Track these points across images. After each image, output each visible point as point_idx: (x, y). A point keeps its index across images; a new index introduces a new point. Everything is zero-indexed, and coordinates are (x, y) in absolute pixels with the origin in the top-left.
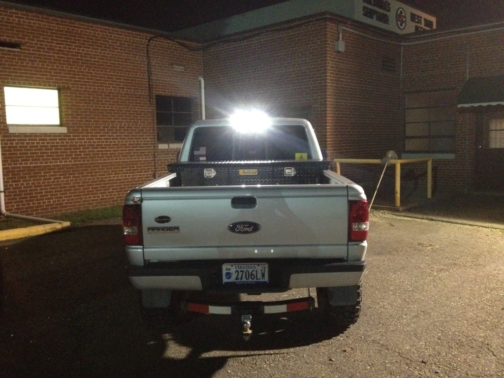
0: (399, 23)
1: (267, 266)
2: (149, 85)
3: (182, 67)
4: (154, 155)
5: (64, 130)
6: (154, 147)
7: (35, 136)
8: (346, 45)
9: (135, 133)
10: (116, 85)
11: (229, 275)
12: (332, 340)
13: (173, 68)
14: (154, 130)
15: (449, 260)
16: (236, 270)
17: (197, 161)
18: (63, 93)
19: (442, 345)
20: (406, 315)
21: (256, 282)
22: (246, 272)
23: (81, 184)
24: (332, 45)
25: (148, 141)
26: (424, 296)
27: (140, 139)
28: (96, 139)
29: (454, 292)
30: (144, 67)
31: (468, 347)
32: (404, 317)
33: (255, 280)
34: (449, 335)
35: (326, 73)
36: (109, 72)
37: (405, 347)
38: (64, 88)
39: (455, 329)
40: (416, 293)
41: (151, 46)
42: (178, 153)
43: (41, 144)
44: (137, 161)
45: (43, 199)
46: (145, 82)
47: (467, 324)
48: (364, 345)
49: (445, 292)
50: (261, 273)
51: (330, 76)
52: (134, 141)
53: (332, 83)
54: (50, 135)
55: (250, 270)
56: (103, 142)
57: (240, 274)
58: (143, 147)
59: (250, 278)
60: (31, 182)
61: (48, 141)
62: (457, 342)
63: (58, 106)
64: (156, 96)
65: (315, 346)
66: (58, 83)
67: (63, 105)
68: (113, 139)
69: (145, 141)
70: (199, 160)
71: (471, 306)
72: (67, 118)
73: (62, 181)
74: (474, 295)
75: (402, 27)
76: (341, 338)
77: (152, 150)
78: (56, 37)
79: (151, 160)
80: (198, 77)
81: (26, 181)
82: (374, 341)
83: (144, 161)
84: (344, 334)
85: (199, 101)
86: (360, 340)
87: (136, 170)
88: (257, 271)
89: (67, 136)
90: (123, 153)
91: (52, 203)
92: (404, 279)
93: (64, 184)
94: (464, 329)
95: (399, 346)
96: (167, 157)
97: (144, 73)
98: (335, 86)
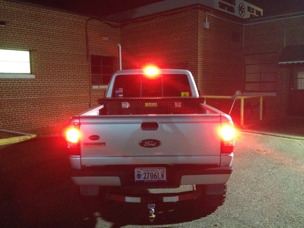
0: (241, 12)
1: (165, 170)
2: (87, 48)
3: (108, 38)
4: (90, 92)
5: (33, 76)
6: (90, 87)
7: (14, 81)
8: (210, 25)
9: (78, 79)
10: (66, 48)
11: (139, 176)
12: (207, 217)
13: (102, 38)
14: (89, 77)
15: (278, 161)
16: (144, 172)
17: (117, 97)
18: (33, 53)
19: (280, 221)
20: (254, 199)
21: (157, 180)
22: (151, 173)
23: (44, 110)
24: (202, 24)
25: (86, 84)
26: (265, 186)
27: (81, 82)
28: (53, 82)
29: (284, 183)
30: (84, 38)
31: (297, 223)
32: (253, 200)
33: (157, 179)
34: (284, 214)
35: (198, 42)
36: (62, 40)
37: (255, 222)
38: (33, 50)
39: (287, 209)
40: (259, 183)
41: (88, 24)
42: (105, 91)
43: (18, 85)
44: (79, 96)
45: (19, 120)
46: (85, 47)
47: (295, 206)
48: (228, 221)
49: (278, 183)
50: (161, 174)
51: (200, 44)
52: (77, 84)
53: (201, 48)
54: (24, 80)
55: (154, 173)
56: (58, 84)
57: (147, 175)
58: (83, 87)
59: (154, 178)
60: (12, 109)
61: (23, 83)
62: (290, 219)
63: (29, 61)
64: (91, 56)
65: (196, 221)
66: (30, 47)
67: (32, 61)
68: (64, 82)
69: (84, 84)
70: (119, 97)
71: (296, 193)
72: (35, 69)
73: (32, 109)
74: (297, 185)
75: (242, 15)
76: (212, 215)
77: (88, 89)
78: (28, 18)
79: (88, 96)
80: (117, 44)
81: (9, 108)
82: (235, 218)
83: (83, 96)
84: (215, 213)
85: (118, 59)
86: (226, 217)
87: (78, 102)
88: (158, 173)
89: (35, 80)
90: (70, 91)
91: (25, 122)
92: (250, 174)
93: (33, 111)
94: (293, 209)
95: (252, 222)
96: (98, 94)
97: (83, 41)
98: (203, 50)
